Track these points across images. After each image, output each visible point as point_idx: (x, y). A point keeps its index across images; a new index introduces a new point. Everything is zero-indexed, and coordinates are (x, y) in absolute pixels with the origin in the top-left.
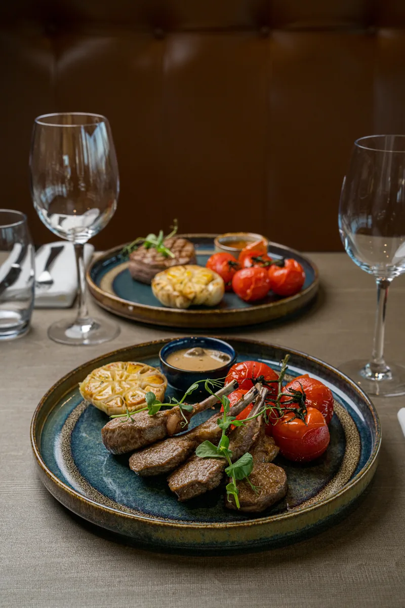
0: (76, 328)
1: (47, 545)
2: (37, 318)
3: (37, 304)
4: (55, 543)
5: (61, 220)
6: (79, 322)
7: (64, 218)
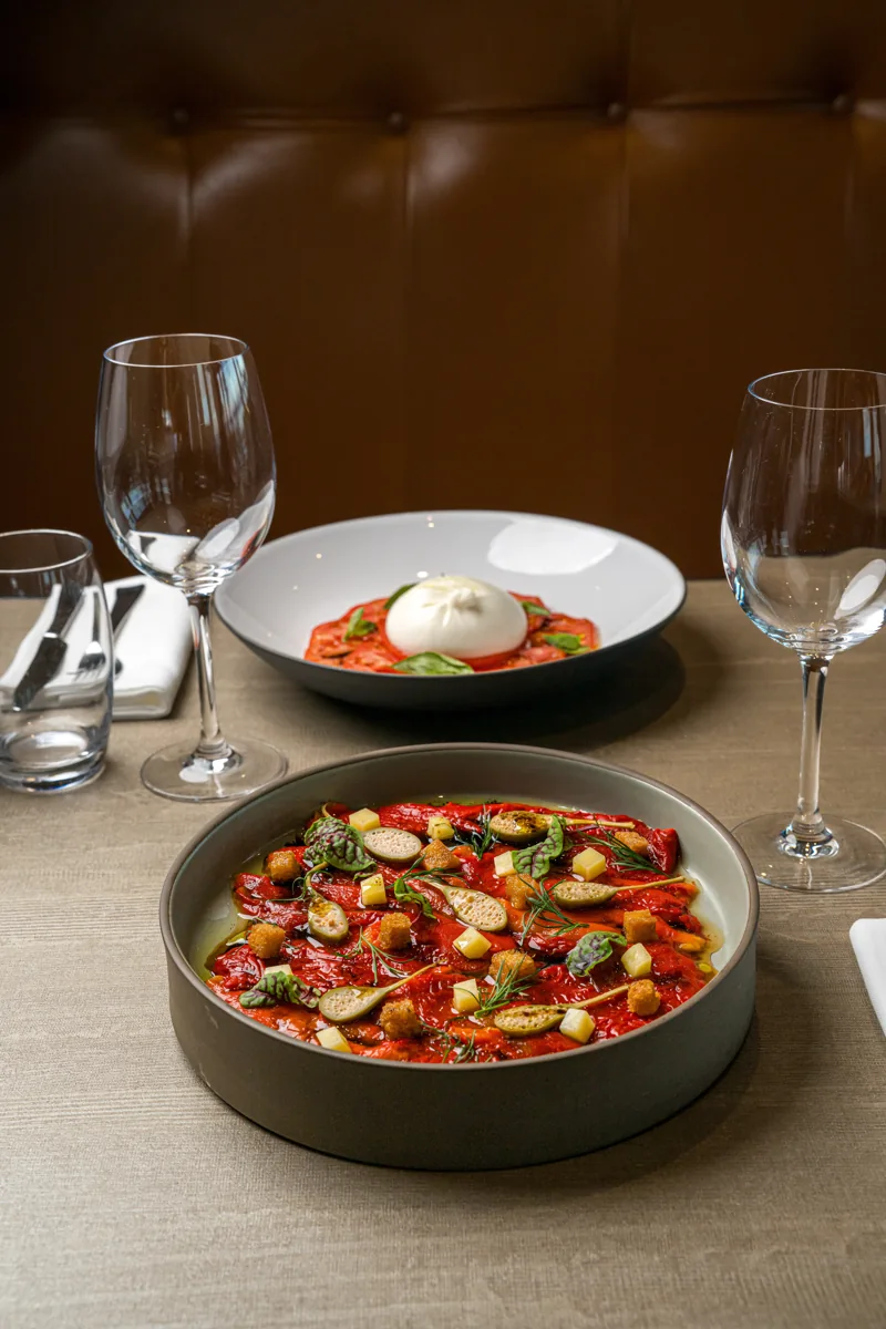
0: (198, 764)
1: (155, 1227)
2: (121, 740)
3: (118, 712)
4: (172, 1222)
5: (145, 543)
6: (203, 752)
7: (153, 539)
